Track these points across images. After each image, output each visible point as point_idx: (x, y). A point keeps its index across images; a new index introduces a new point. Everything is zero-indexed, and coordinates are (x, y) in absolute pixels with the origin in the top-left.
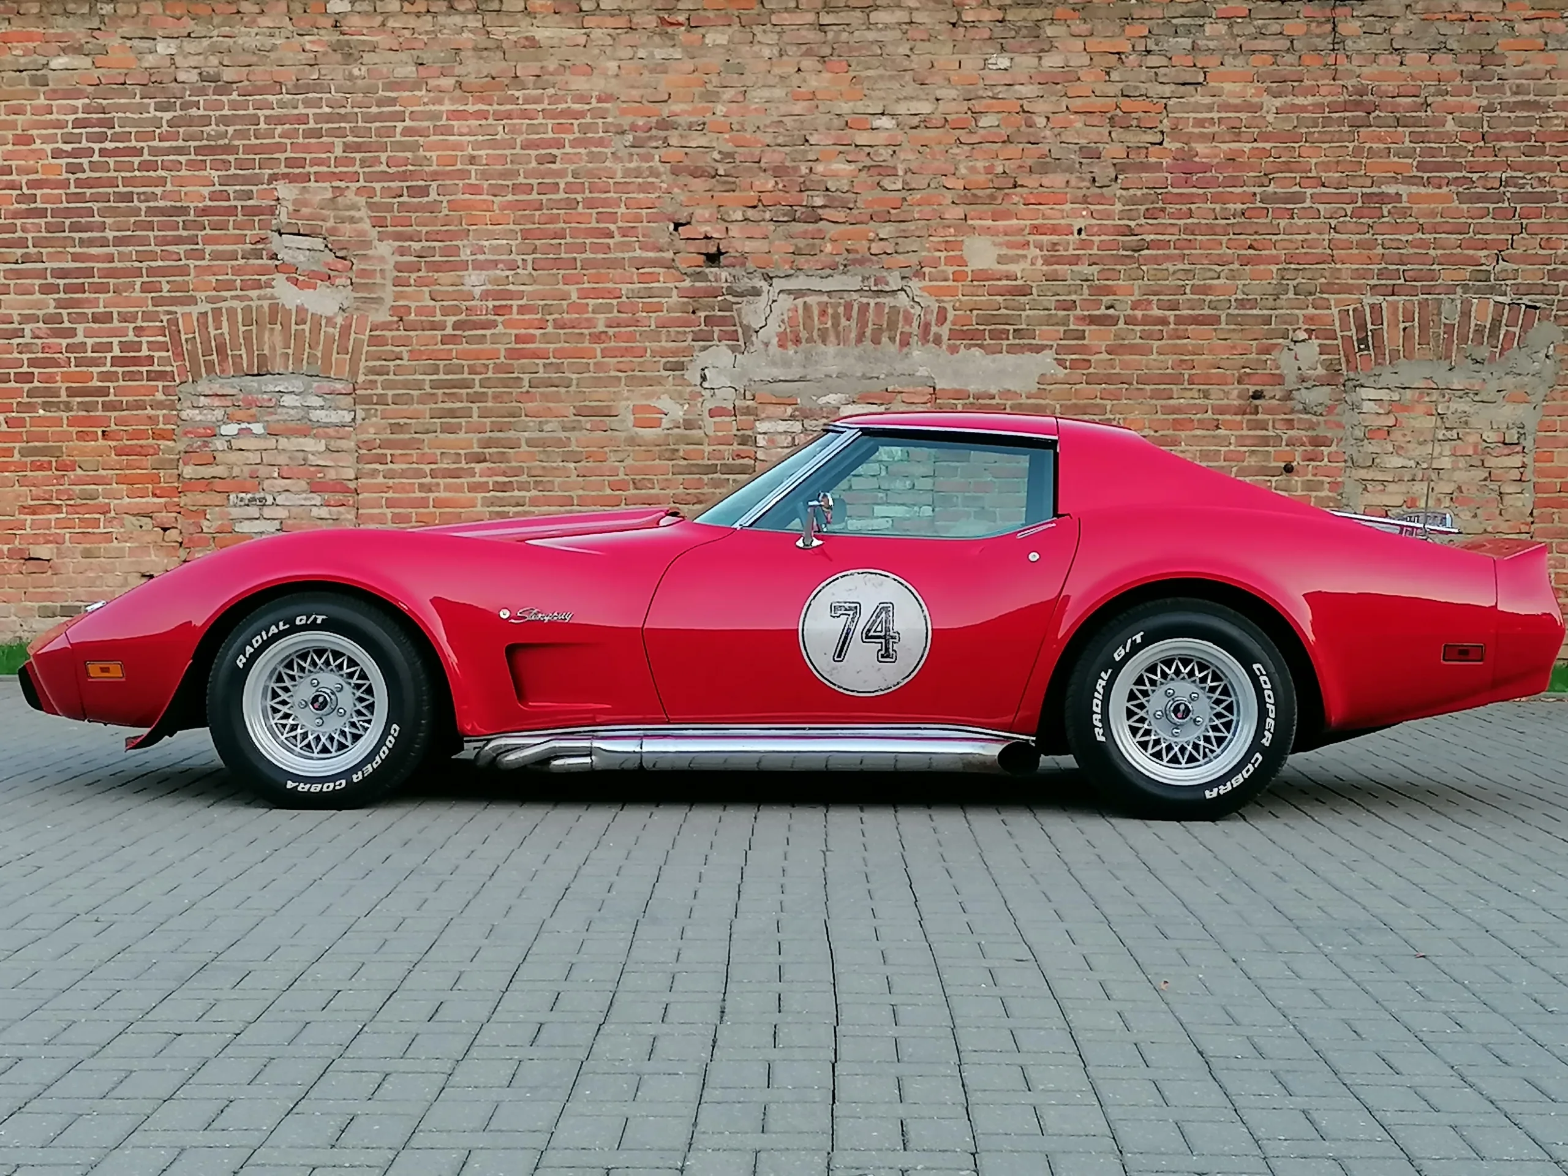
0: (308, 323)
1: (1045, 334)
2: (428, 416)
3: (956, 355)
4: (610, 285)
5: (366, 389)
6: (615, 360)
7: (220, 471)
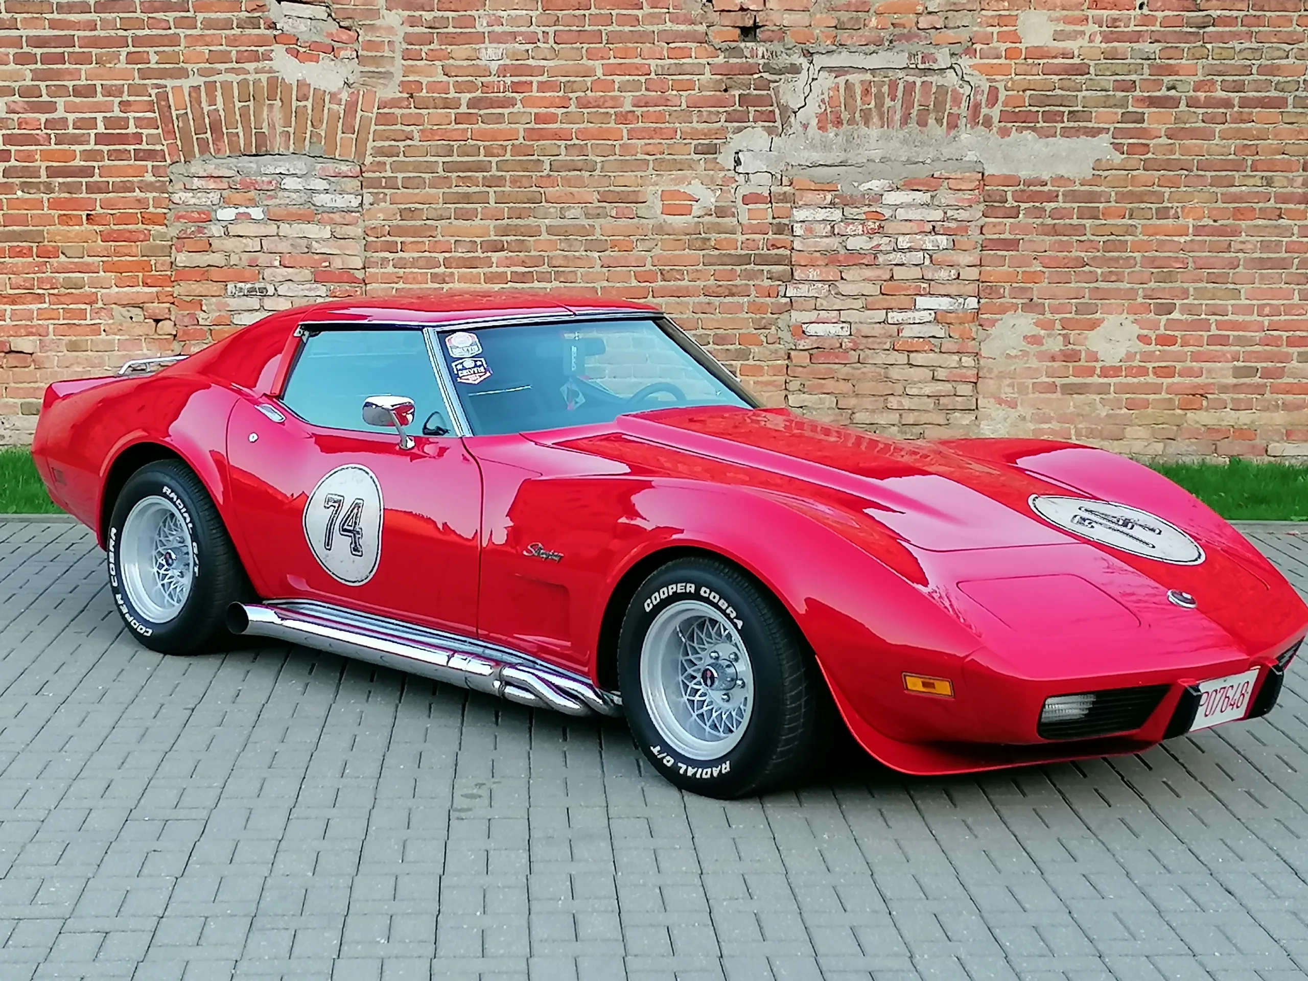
0: (311, 100)
1: (1103, 116)
2: (441, 200)
3: (1006, 139)
4: (638, 61)
5: (374, 172)
6: (643, 142)
7: (216, 259)
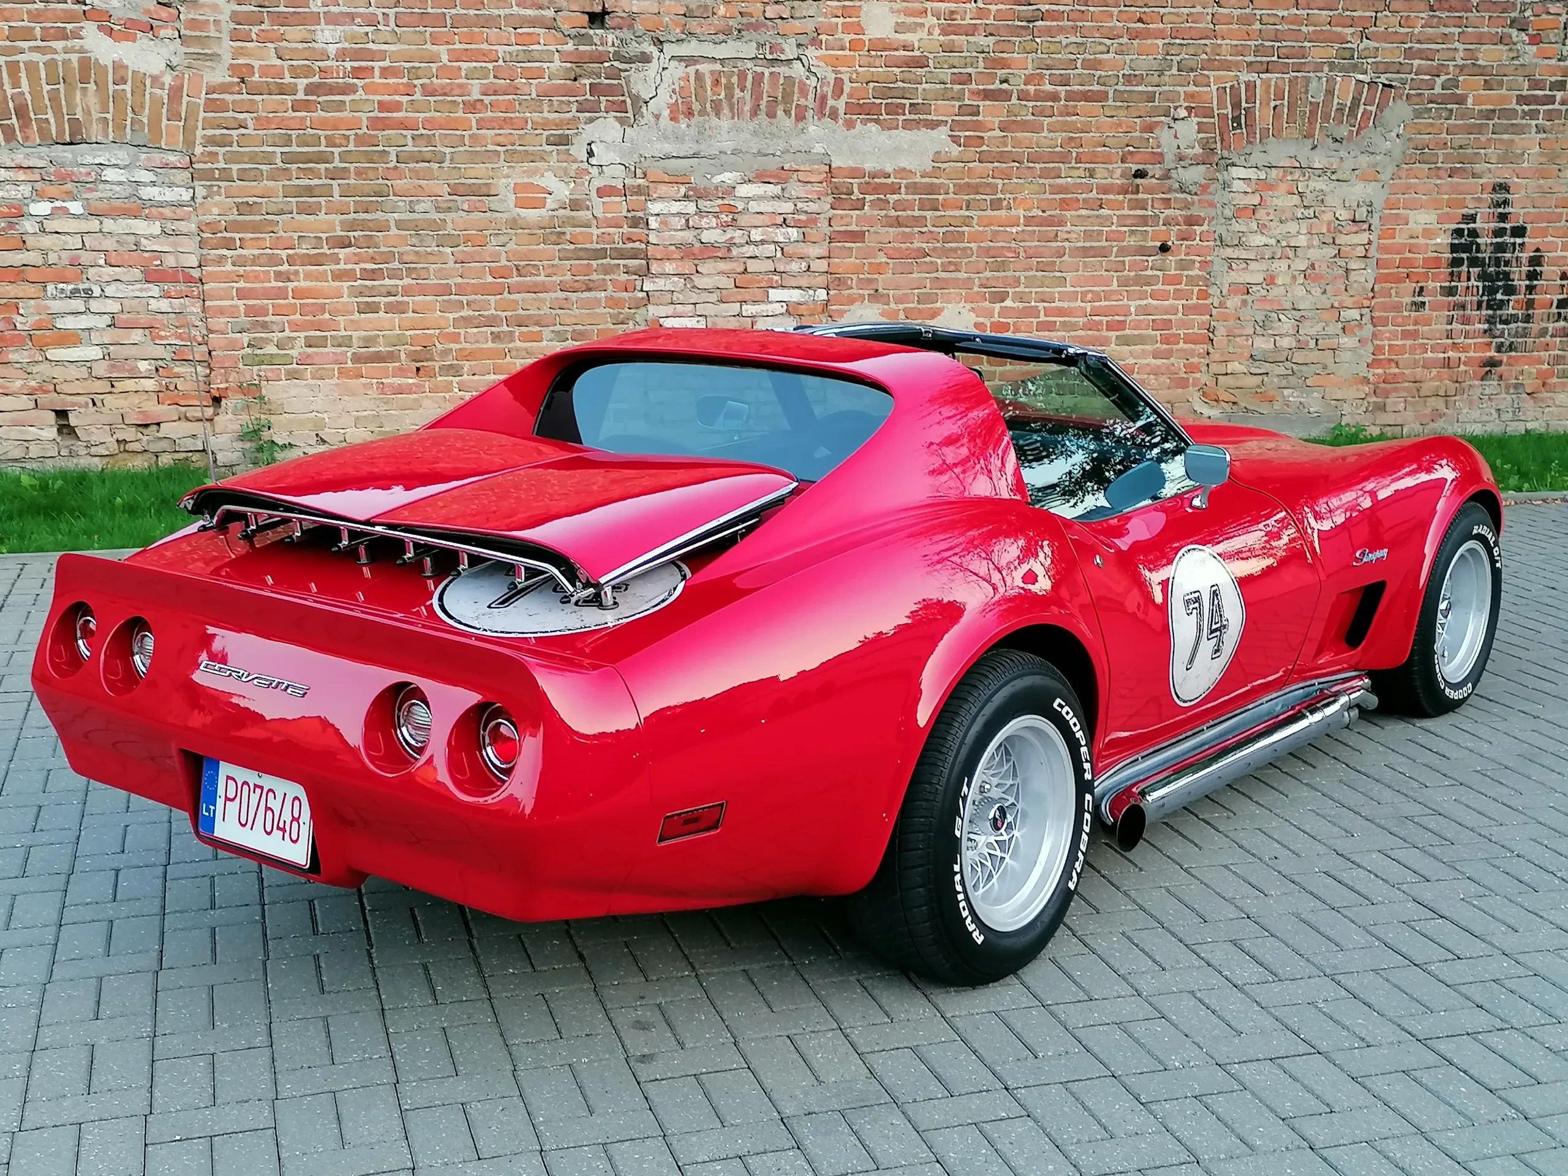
0: (129, 83)
1: (943, 109)
2: (281, 194)
3: (852, 131)
4: (485, 46)
5: (206, 163)
6: (492, 132)
7: (32, 257)
